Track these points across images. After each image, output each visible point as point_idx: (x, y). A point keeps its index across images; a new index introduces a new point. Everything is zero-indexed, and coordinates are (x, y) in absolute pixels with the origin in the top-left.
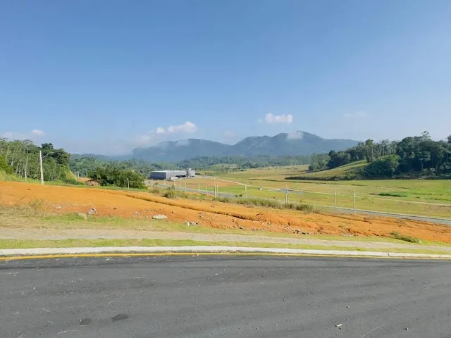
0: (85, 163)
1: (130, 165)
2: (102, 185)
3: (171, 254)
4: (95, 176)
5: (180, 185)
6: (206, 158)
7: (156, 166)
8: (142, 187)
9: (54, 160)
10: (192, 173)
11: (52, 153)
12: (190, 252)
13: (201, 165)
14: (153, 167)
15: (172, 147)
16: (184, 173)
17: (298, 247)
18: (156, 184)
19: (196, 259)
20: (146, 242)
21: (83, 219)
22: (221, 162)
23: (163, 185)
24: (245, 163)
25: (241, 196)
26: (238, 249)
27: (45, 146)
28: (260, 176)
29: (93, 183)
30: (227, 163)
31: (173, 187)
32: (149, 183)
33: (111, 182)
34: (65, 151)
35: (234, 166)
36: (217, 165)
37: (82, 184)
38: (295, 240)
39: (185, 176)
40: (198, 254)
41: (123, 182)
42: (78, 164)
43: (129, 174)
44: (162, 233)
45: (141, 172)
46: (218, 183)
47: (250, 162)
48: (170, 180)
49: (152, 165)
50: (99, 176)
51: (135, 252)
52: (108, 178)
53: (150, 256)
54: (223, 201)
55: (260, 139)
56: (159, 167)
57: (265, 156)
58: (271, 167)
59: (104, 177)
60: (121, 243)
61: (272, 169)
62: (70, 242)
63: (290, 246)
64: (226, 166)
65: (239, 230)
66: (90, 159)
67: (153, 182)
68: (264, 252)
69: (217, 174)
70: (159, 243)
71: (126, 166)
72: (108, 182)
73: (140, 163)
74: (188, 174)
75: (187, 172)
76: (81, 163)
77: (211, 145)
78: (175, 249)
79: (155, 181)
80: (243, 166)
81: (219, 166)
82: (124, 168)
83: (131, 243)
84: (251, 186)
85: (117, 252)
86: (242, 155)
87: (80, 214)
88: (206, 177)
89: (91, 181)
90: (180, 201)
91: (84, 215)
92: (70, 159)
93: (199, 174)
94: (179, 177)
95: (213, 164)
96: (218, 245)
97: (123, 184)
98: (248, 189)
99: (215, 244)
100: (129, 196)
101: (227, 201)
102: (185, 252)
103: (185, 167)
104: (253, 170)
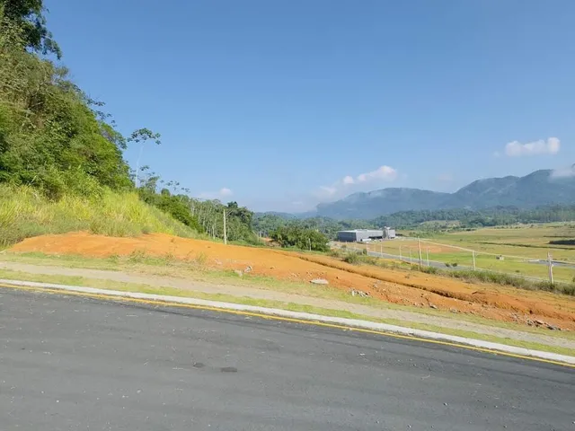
0: (267, 222)
1: (313, 224)
2: (283, 246)
3: (319, 323)
4: (276, 236)
5: (374, 249)
6: (411, 213)
7: (345, 224)
8: (326, 251)
9: (238, 219)
10: (392, 233)
11: (237, 212)
12: (343, 325)
13: (404, 221)
14: (341, 225)
15: (364, 201)
16: (380, 233)
17: (523, 344)
18: (344, 247)
19: (348, 334)
20: (293, 307)
21: (237, 275)
22: (435, 218)
23: (352, 248)
24: (473, 218)
25: (455, 265)
26: (412, 331)
27: (231, 205)
28: (499, 238)
29: (274, 243)
30: (443, 219)
31: (365, 252)
32: (334, 245)
33: (292, 243)
34: (248, 209)
35: (455, 223)
36: (428, 223)
37: (262, 244)
38: (525, 335)
39: (381, 237)
40: (351, 329)
41: (305, 244)
42: (261, 223)
43: (311, 235)
44: (317, 299)
45: (327, 232)
46: (428, 248)
47: (483, 217)
48: (361, 242)
49: (340, 223)
50: (280, 236)
51: (279, 316)
52: (290, 238)
53: (292, 322)
54: (428, 272)
55: (498, 182)
56: (348, 226)
57: (508, 207)
58: (521, 225)
59: (285, 238)
60: (265, 304)
61: (524, 228)
62: (218, 297)
63: (507, 341)
64: (442, 223)
65: (426, 310)
66: (272, 217)
67: (340, 244)
68: (455, 342)
69: (428, 235)
70: (307, 309)
71: (309, 225)
72: (289, 243)
73: (325, 221)
74: (385, 235)
75: (384, 232)
76: (264, 222)
77: (418, 194)
78: (324, 318)
79: (343, 244)
80: (471, 223)
81: (432, 223)
82: (306, 227)
83: (276, 305)
84: (484, 253)
85: (259, 312)
86: (468, 208)
87: (236, 271)
88: (411, 239)
89: (271, 241)
90: (364, 268)
91: (240, 272)
92: (253, 218)
93: (401, 235)
94: (373, 238)
95: (422, 221)
96: (384, 322)
97: (304, 246)
98: (479, 257)
99: (380, 320)
100: (303, 259)
101: (434, 272)
102: (336, 323)
103: (382, 225)
104: (487, 229)
